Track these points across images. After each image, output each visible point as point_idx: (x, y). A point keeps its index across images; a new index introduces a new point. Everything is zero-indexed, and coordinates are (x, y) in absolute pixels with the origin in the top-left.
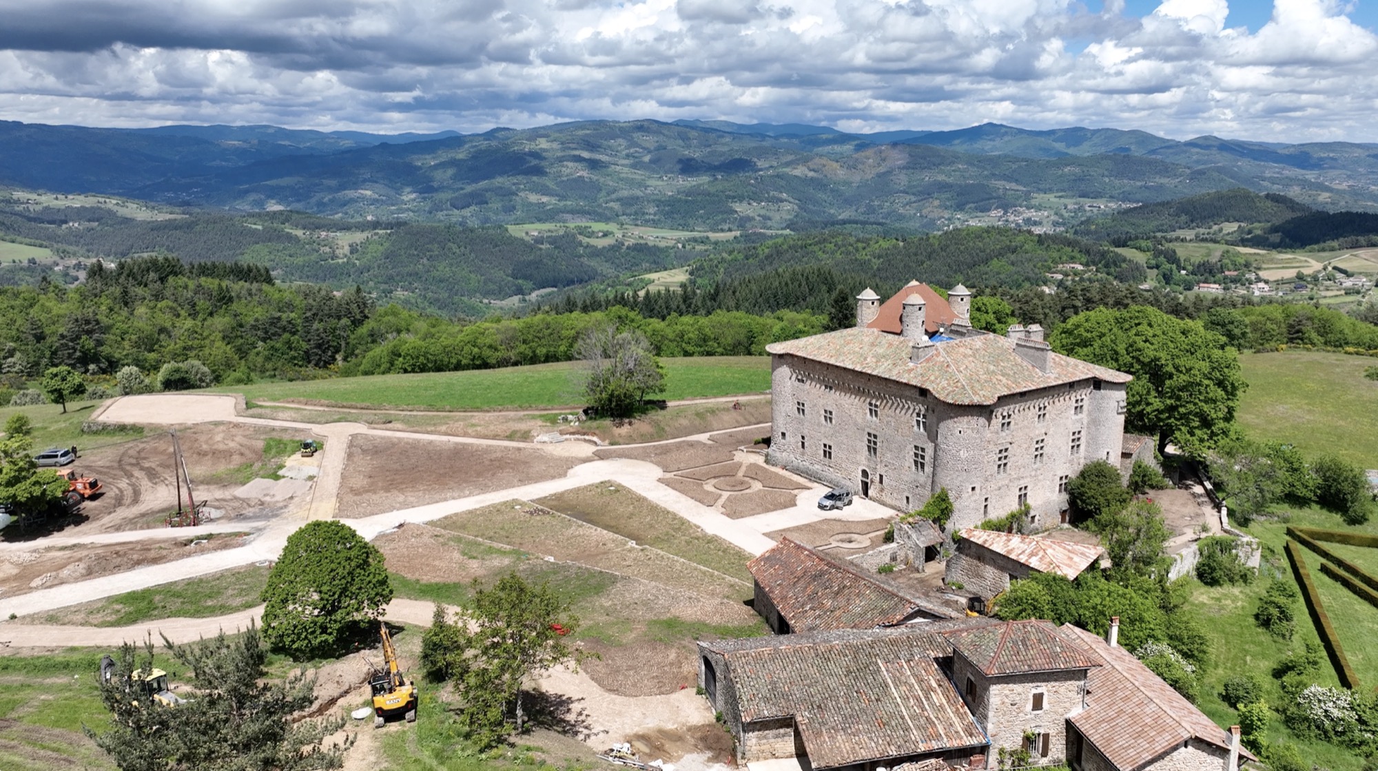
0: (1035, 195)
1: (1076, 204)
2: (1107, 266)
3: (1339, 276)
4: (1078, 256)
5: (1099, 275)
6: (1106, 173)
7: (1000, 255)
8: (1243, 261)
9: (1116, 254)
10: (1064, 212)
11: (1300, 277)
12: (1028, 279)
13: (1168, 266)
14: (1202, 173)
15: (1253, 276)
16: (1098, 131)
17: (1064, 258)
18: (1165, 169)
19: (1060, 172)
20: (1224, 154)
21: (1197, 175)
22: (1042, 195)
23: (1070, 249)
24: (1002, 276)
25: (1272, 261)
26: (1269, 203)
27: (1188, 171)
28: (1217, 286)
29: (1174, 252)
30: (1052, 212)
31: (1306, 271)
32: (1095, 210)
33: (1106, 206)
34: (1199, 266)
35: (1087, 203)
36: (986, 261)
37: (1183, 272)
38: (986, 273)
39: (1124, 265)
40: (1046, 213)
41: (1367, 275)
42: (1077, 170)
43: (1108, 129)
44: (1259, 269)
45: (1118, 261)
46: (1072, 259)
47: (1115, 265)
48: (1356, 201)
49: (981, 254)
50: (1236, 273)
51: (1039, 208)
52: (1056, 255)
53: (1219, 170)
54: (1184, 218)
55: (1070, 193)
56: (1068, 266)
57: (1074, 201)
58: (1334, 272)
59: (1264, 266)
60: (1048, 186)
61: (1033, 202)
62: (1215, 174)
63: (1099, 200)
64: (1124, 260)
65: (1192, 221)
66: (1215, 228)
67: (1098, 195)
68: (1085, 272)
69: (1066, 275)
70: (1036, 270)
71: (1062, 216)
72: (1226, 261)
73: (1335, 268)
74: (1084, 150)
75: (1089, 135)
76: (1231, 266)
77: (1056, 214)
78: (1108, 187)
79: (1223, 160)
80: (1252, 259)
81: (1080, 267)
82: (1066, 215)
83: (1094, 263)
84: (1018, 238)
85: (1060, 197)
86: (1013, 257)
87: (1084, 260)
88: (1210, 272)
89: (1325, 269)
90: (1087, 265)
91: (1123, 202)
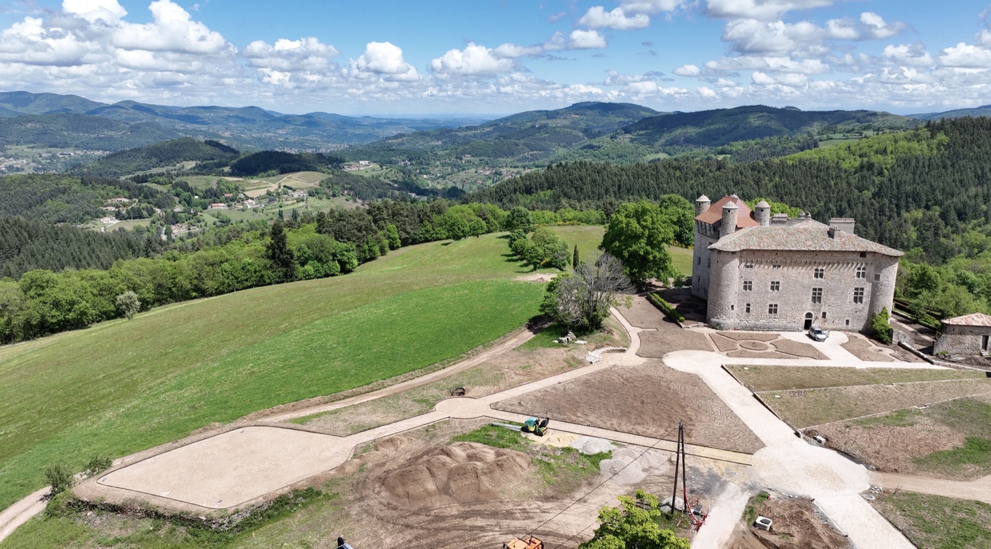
0: (9, 147)
1: (47, 152)
2: (146, 197)
3: (290, 191)
4: (121, 191)
5: (143, 205)
6: (63, 128)
7: (52, 196)
8: (233, 186)
9: (149, 188)
10: (40, 159)
11: (269, 194)
12: (88, 213)
13: (187, 194)
14: (138, 127)
15: (242, 196)
16: (40, 95)
17: (111, 194)
18: (110, 125)
19: (23, 128)
20: (145, 113)
21: (135, 129)
22: (15, 147)
23: (112, 187)
24: (63, 213)
25: (249, 184)
26: (208, 147)
27: (128, 126)
28: (223, 204)
29: (187, 183)
30: (30, 161)
31: (272, 190)
32: (67, 157)
33: (75, 154)
34: (206, 192)
35: (58, 152)
36: (41, 202)
37: (196, 197)
38: (46, 212)
39: (158, 196)
40: (25, 161)
41: (302, 189)
42: (38, 126)
43: (47, 94)
44: (244, 191)
45: (152, 194)
46: (117, 195)
47: (152, 196)
48: (241, 144)
49: (34, 197)
50: (231, 195)
51: (16, 157)
52: (102, 192)
53: (147, 124)
54: (154, 159)
55: (40, 145)
56: (116, 201)
57: (45, 150)
58: (286, 189)
59: (247, 188)
60: (15, 139)
61: (9, 152)
62: (148, 128)
63: (67, 149)
64: (157, 192)
65: (161, 161)
66: (178, 165)
67: (65, 145)
68: (131, 203)
69: (117, 207)
70: (92, 205)
71: (39, 163)
72: (222, 187)
73: (285, 186)
74: (33, 109)
75: (32, 98)
76: (227, 191)
77: (34, 161)
78: (68, 139)
79: (145, 118)
80: (237, 184)
81: (126, 200)
82: (43, 162)
83: (136, 197)
84: (63, 182)
85: (32, 148)
86: (66, 197)
87: (127, 194)
88: (215, 195)
89: (280, 187)
90: (130, 198)
91: (87, 150)
